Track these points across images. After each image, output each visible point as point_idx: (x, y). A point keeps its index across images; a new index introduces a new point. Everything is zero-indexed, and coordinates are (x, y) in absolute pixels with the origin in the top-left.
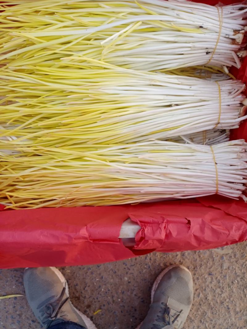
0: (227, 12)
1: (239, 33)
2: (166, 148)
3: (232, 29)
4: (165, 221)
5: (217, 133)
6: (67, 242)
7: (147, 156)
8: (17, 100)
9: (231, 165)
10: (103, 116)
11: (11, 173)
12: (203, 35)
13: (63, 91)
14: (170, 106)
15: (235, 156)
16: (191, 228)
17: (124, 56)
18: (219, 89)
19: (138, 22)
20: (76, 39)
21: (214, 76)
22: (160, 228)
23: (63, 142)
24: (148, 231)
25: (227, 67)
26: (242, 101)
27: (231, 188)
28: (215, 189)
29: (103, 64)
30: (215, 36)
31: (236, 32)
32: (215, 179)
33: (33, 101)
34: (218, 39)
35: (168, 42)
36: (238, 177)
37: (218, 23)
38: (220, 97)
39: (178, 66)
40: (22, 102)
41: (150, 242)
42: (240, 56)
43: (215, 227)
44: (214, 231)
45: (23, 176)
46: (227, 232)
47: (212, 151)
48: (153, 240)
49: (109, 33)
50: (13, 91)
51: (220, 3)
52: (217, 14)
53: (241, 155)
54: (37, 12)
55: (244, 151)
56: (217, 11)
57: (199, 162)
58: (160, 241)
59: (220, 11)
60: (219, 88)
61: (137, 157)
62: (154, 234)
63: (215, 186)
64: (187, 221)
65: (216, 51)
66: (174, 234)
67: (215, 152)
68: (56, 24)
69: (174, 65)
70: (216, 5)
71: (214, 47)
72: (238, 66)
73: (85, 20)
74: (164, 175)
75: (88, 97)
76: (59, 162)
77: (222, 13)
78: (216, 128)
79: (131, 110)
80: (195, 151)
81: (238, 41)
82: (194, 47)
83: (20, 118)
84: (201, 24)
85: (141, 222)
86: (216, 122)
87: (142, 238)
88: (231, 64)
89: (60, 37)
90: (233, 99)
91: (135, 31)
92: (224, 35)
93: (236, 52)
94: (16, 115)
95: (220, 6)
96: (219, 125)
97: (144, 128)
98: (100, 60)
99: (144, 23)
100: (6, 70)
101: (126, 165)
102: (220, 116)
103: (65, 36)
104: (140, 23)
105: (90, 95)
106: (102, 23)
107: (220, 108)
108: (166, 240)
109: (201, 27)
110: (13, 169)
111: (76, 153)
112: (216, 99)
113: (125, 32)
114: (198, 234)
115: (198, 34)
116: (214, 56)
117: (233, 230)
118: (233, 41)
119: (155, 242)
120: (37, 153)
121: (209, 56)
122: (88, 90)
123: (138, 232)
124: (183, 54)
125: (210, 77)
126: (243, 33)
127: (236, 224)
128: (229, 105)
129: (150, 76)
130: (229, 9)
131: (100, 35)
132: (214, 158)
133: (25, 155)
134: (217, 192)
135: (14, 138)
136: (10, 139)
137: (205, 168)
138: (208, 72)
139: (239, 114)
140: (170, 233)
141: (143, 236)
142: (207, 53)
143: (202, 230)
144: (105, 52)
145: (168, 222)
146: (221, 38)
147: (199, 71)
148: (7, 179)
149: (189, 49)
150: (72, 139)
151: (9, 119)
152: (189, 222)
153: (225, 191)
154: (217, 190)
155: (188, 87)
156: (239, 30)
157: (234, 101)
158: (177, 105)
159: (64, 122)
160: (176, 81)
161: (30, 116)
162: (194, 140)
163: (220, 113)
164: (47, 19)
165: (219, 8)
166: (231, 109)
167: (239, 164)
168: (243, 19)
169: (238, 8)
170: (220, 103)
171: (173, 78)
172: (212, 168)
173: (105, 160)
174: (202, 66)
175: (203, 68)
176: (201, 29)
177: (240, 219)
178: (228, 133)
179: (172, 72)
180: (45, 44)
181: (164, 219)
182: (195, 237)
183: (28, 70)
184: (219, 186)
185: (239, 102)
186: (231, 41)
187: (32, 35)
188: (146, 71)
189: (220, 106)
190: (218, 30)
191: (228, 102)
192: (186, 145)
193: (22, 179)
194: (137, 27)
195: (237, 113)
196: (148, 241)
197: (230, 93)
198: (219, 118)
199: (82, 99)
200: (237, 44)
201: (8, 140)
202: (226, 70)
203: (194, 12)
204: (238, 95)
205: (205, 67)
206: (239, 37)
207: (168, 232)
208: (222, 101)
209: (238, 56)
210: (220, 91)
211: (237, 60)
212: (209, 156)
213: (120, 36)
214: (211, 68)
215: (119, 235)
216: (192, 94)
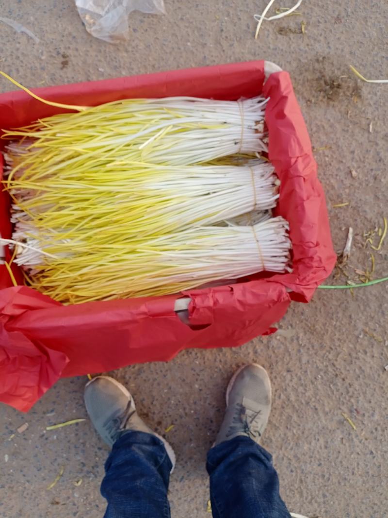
0: (247, 106)
1: (259, 123)
2: (212, 232)
3: (253, 120)
4: (212, 291)
5: (261, 215)
6: (130, 318)
7: (194, 242)
8: (70, 205)
9: (271, 241)
10: (149, 210)
11: (68, 274)
12: (228, 130)
13: (110, 192)
14: (208, 194)
15: (272, 231)
16: (234, 294)
17: (161, 155)
18: (252, 174)
19: (168, 126)
20: (118, 146)
21: (251, 161)
22: (208, 297)
23: (114, 238)
24: (198, 300)
25: (259, 153)
26: (274, 182)
27: (276, 262)
28: (261, 265)
29: (143, 164)
30: (239, 129)
31: (257, 122)
32: (259, 255)
33: (84, 204)
34: (242, 131)
35: (199, 139)
36: (278, 250)
37: (240, 117)
38: (253, 180)
39: (212, 157)
40: (75, 206)
41: (201, 310)
42: (265, 142)
43: (254, 291)
44: (254, 294)
45: (81, 275)
46: (265, 294)
47: (253, 230)
48: (204, 308)
49: (145, 138)
50: (64, 198)
51: (242, 97)
52: (238, 109)
53: (278, 230)
54: (80, 126)
55: (281, 226)
56: (238, 106)
57: (242, 242)
58: (209, 308)
59: (241, 106)
60: (252, 172)
61: (185, 244)
62: (203, 301)
63: (260, 262)
64: (230, 289)
65: (243, 140)
66: (221, 301)
67: (256, 231)
68: (98, 136)
69: (209, 157)
70: (239, 100)
71: (240, 137)
72: (266, 150)
73: (123, 130)
74: (212, 257)
75: (133, 194)
76: (113, 257)
77: (243, 108)
78: (256, 209)
79: (174, 202)
80: (238, 232)
81: (260, 130)
82: (222, 140)
83: (73, 221)
84: (224, 121)
85: (192, 295)
86: (253, 203)
87: (194, 308)
88: (260, 150)
89: (104, 147)
90: (265, 181)
91: (168, 134)
92: (247, 127)
93: (261, 139)
94: (70, 219)
95: (242, 101)
96: (257, 206)
97: (188, 217)
98: (140, 161)
99: (174, 126)
100: (57, 179)
101: (177, 252)
102: (255, 197)
103: (108, 145)
104: (171, 126)
105: (135, 193)
106: (138, 130)
107: (254, 190)
108: (215, 308)
109: (225, 123)
110: (70, 271)
111: (130, 247)
112: (249, 183)
113: (159, 136)
114: (241, 298)
115: (223, 129)
116: (243, 145)
117: (270, 291)
118: (257, 131)
119: (206, 311)
120: (91, 251)
121: (238, 146)
122: (133, 188)
123: (190, 303)
124: (213, 147)
125: (247, 163)
126: (263, 124)
127: (272, 286)
128: (262, 187)
129: (187, 169)
130: (249, 102)
131: (138, 141)
132: (255, 237)
133: (81, 254)
134: (264, 269)
135: (69, 240)
136: (66, 242)
137: (248, 246)
138: (244, 158)
139: (273, 194)
140: (217, 300)
141: (194, 305)
142: (236, 143)
143: (244, 295)
144: (144, 154)
145: (215, 292)
146: (244, 129)
147: (236, 158)
148: (64, 281)
149: (218, 142)
150: (122, 235)
151: (63, 224)
152: (232, 290)
153: (271, 266)
154: (264, 266)
155: (222, 176)
156: (259, 121)
157: (267, 182)
158: (214, 192)
159: (115, 219)
160: (211, 171)
161: (82, 218)
162: (240, 223)
163: (255, 195)
164: (91, 132)
165: (240, 103)
166: (264, 190)
167: (277, 238)
168: (262, 110)
169: (257, 101)
170: (254, 186)
171: (210, 169)
172: (255, 245)
173: (156, 250)
174: (236, 154)
175: (238, 155)
176: (225, 124)
177: (277, 282)
178: (270, 212)
179: (209, 163)
180: (92, 154)
181: (210, 290)
182: (239, 301)
183: (77, 177)
184: (264, 262)
185: (270, 183)
186: (254, 131)
187: (78, 148)
188: (183, 166)
189: (254, 188)
190: (241, 123)
191: (260, 184)
192: (229, 228)
193: (80, 279)
194: (169, 130)
195: (271, 193)
196: (198, 309)
197: (263, 176)
198: (255, 200)
199: (128, 197)
200: (260, 132)
201: (64, 243)
202: (258, 155)
203: (216, 111)
204: (270, 176)
205: (239, 154)
206: (260, 127)
207: (215, 299)
208: (255, 184)
209: (264, 142)
210: (253, 175)
211: (263, 145)
212: (251, 235)
213: (155, 139)
214: (247, 155)
215: (173, 308)
216: (227, 181)
